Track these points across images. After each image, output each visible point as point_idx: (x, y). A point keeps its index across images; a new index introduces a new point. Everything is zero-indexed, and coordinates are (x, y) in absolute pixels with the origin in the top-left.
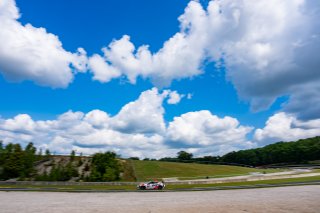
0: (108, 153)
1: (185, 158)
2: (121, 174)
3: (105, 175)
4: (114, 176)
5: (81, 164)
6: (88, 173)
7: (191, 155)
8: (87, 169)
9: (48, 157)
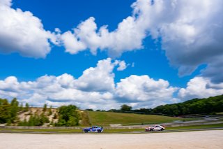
0: (71, 106)
1: (126, 110)
2: (80, 121)
3: (69, 122)
4: (75, 123)
5: (51, 113)
6: (56, 121)
7: (131, 108)
8: (55, 118)
9: (27, 108)
